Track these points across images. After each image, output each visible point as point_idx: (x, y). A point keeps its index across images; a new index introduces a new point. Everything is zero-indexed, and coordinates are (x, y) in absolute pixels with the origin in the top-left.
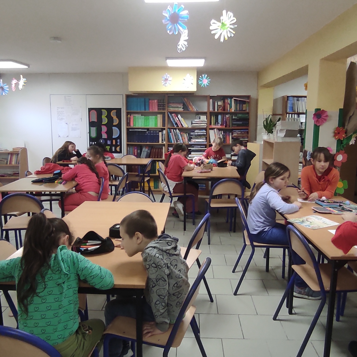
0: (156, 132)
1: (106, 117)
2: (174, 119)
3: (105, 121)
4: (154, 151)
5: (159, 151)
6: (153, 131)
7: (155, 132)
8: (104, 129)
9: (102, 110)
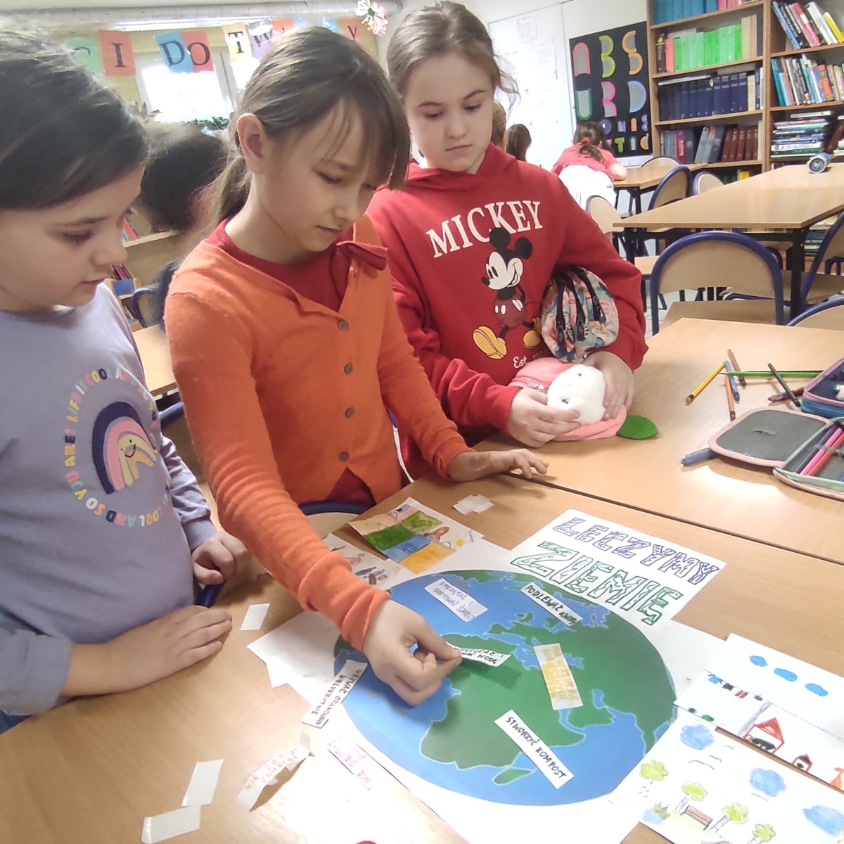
0: (738, 77)
1: (610, 56)
2: (792, 23)
3: (609, 67)
4: (734, 138)
5: (749, 136)
6: (730, 75)
7: (734, 78)
8: (608, 91)
9: (601, 38)
